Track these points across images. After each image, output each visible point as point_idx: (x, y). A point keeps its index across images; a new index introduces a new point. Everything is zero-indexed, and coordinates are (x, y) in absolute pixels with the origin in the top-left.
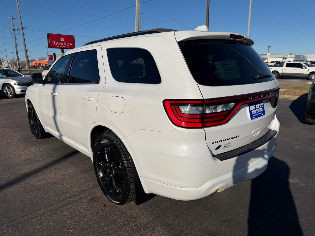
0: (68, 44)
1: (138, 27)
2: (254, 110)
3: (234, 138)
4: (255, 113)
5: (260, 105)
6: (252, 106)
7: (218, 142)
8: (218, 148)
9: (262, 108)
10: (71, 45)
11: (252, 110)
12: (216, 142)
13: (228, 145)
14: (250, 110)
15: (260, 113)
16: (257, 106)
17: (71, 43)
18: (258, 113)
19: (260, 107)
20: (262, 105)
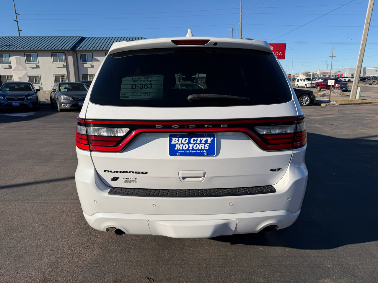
0: (277, 54)
1: (370, 23)
2: (182, 144)
3: (139, 173)
4: (186, 149)
6: (180, 138)
7: (111, 172)
8: (115, 179)
10: (280, 55)
11: (177, 144)
12: (108, 171)
13: (130, 180)
14: (173, 143)
15: (202, 150)
16: (195, 140)
17: (281, 52)
18: (193, 150)
19: (203, 142)
20: (210, 140)
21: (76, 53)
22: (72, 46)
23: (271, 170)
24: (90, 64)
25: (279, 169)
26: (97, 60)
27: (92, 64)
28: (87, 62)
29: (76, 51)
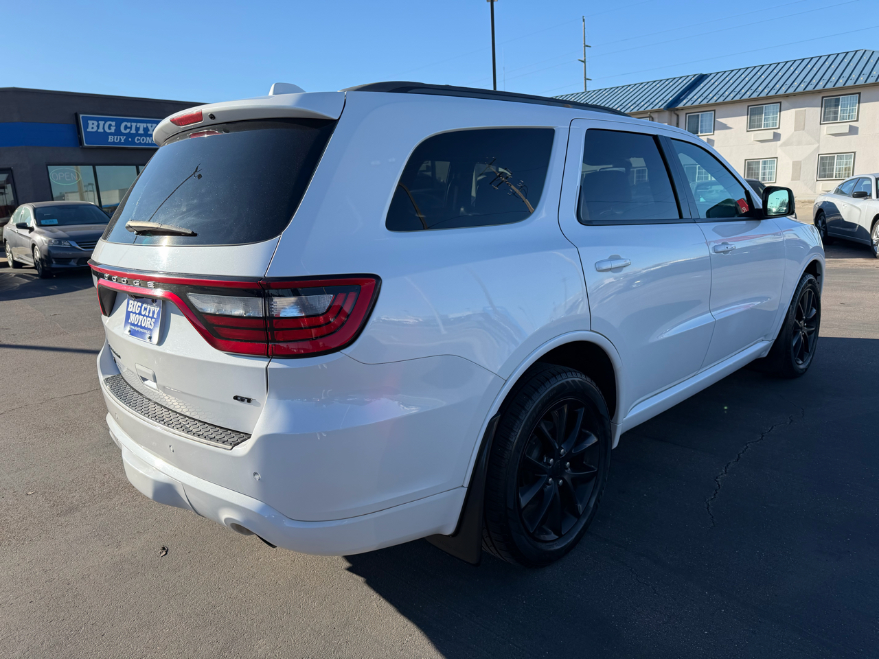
2: (135, 313)
4: (136, 323)
5: (152, 308)
6: (136, 302)
9: (153, 320)
11: (132, 312)
14: (129, 310)
15: (144, 328)
16: (145, 309)
18: (141, 327)
19: (151, 315)
20: (156, 312)
21: (678, 116)
22: (671, 99)
23: (236, 398)
24: (706, 137)
25: (249, 401)
26: (725, 127)
27: (709, 137)
28: (699, 134)
29: (677, 110)
